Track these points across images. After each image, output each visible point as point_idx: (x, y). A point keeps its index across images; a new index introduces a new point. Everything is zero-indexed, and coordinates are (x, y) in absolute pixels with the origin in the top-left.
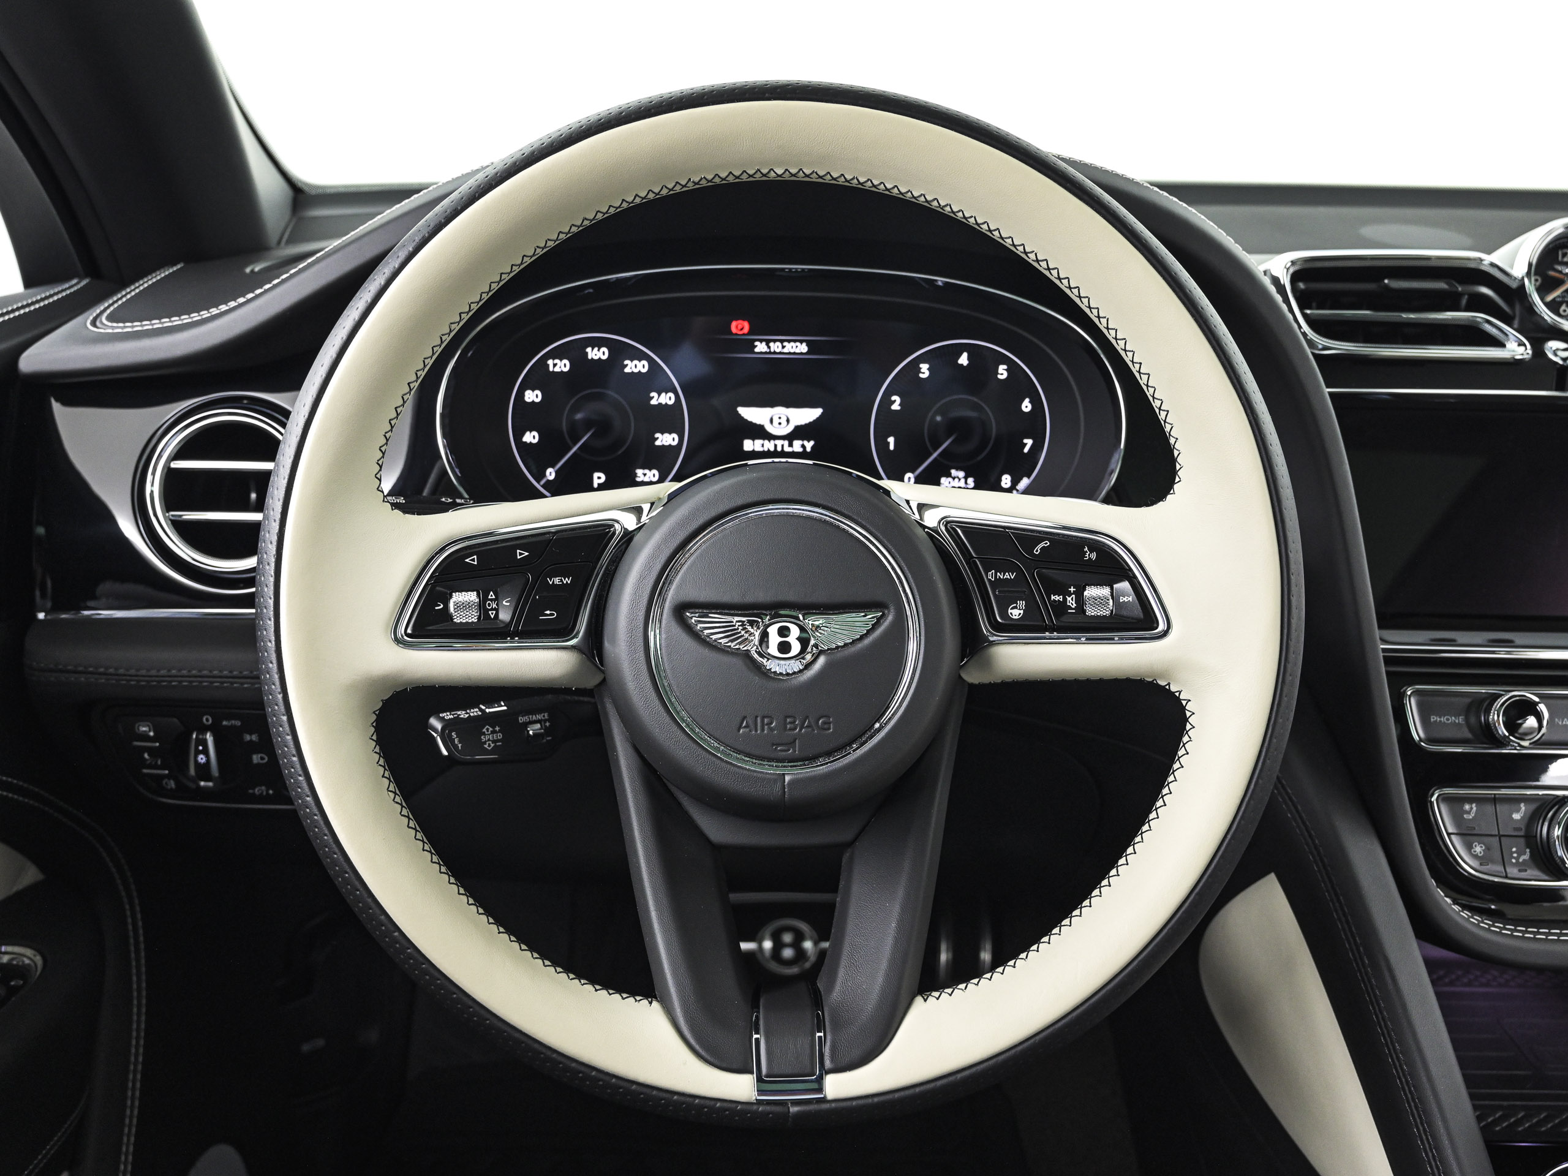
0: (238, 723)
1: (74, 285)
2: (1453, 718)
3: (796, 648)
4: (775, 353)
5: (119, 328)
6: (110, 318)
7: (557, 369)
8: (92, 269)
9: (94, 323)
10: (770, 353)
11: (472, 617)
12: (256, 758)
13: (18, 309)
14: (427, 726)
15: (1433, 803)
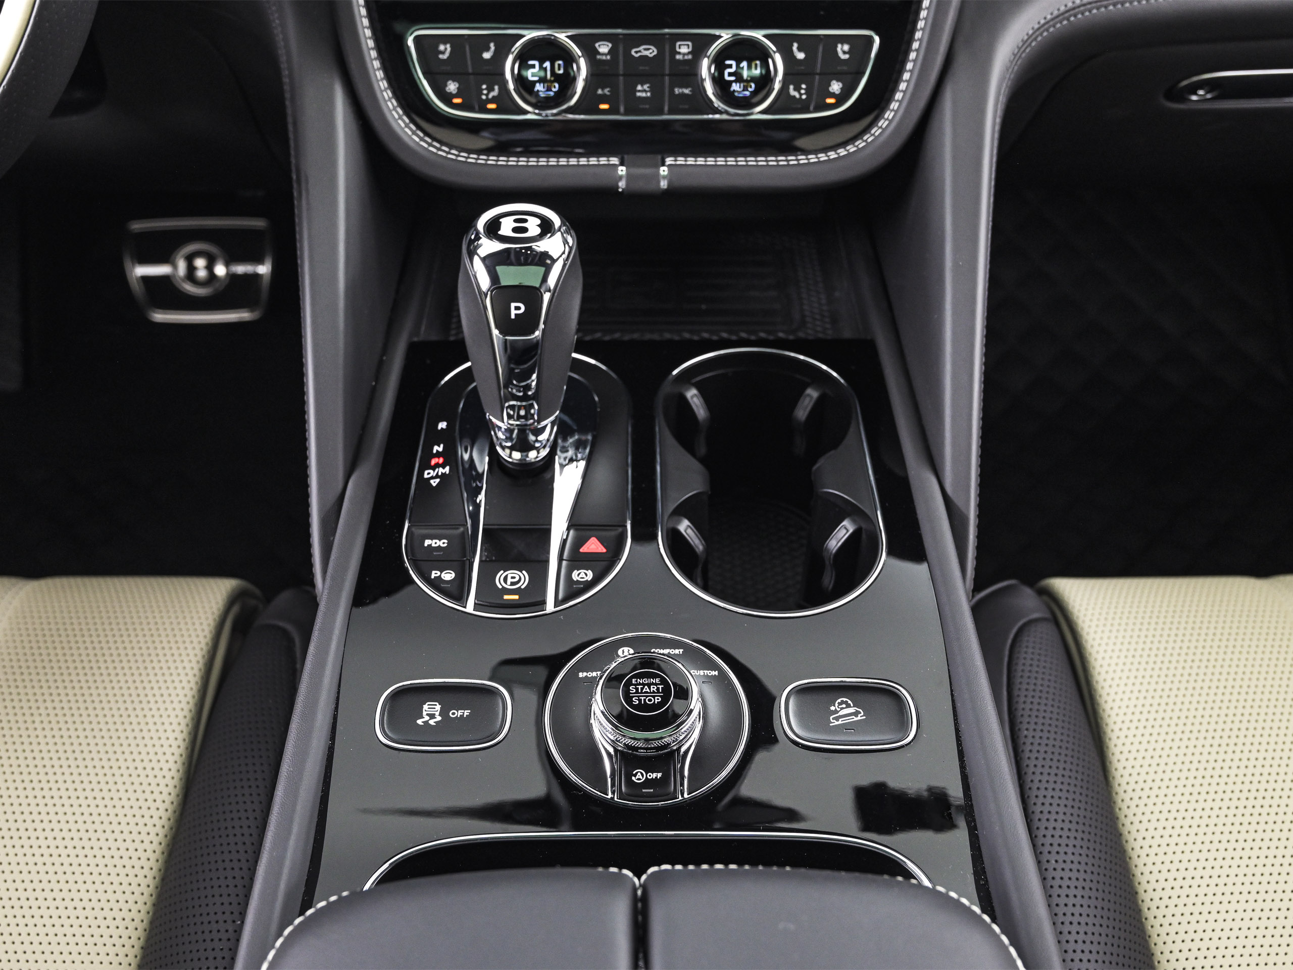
15: (410, 42)
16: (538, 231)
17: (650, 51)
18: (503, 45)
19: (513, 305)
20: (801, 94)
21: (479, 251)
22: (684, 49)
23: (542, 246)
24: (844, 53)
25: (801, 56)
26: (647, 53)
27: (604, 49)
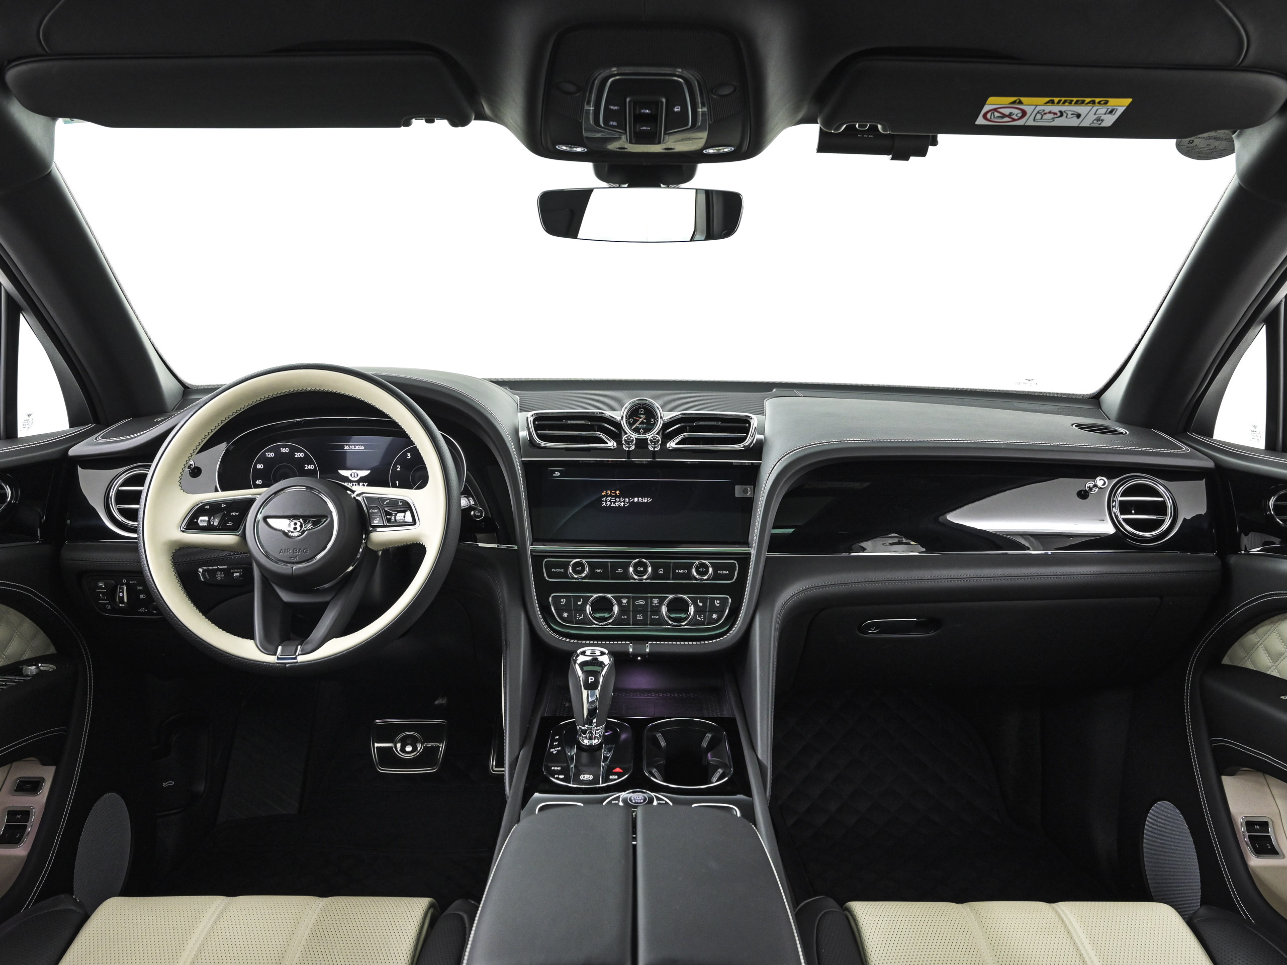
0: (136, 582)
1: (90, 426)
2: (560, 570)
3: (299, 528)
4: (352, 449)
5: (104, 440)
6: (102, 437)
7: (269, 456)
8: (97, 420)
9: (96, 439)
10: (350, 449)
11: (205, 524)
12: (141, 596)
13: (69, 434)
14: (197, 571)
15: (550, 599)
16: (600, 654)
17: (642, 602)
18: (586, 600)
19: (590, 678)
20: (701, 619)
21: (577, 662)
22: (656, 602)
23: (601, 659)
24: (718, 603)
25: (701, 604)
26: (641, 603)
27: (625, 601)
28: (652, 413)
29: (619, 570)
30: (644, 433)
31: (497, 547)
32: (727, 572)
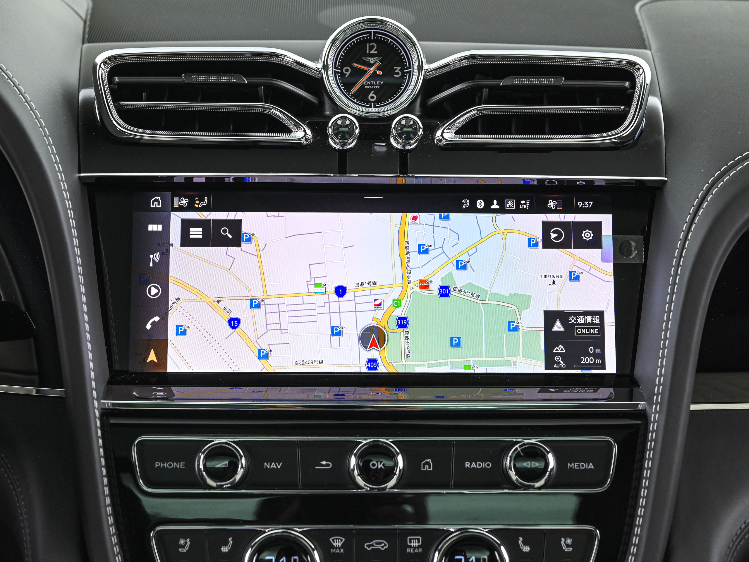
2: (175, 464)
17: (381, 545)
22: (415, 543)
24: (568, 546)
25: (526, 549)
27: (338, 543)
28: (398, 54)
29: (324, 463)
30: (377, 102)
31: (34, 393)
32: (591, 466)
